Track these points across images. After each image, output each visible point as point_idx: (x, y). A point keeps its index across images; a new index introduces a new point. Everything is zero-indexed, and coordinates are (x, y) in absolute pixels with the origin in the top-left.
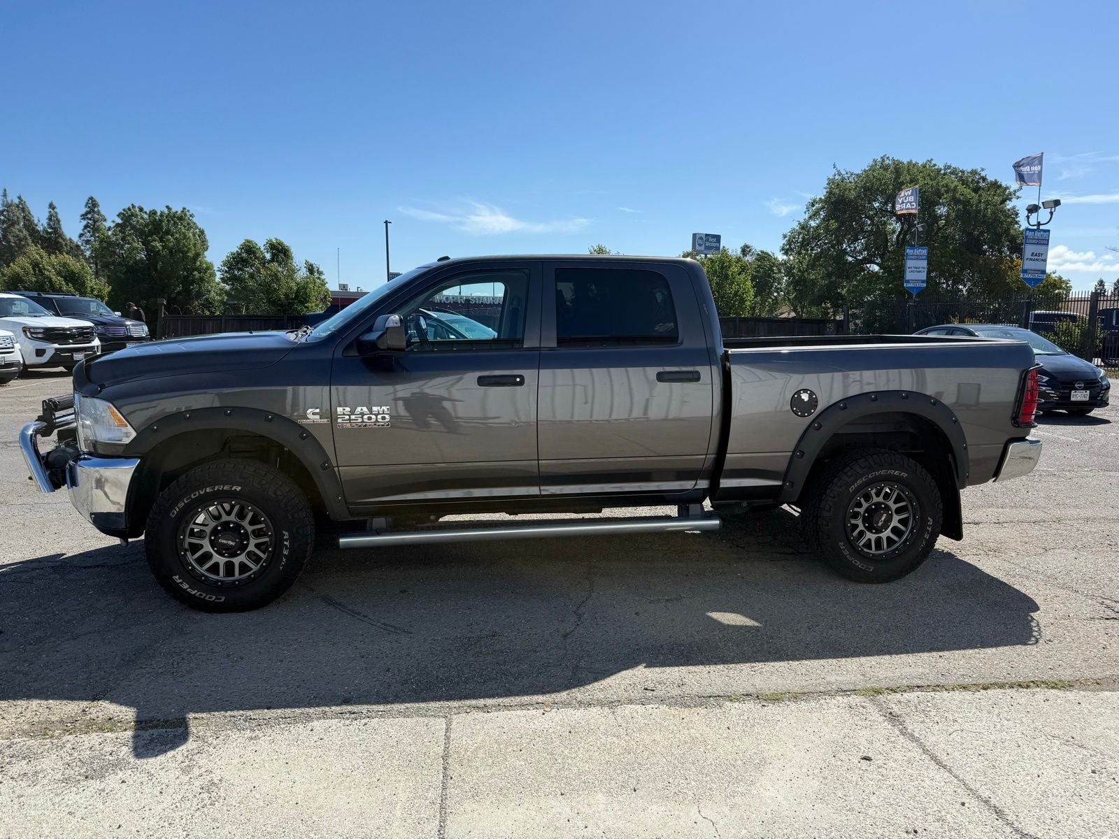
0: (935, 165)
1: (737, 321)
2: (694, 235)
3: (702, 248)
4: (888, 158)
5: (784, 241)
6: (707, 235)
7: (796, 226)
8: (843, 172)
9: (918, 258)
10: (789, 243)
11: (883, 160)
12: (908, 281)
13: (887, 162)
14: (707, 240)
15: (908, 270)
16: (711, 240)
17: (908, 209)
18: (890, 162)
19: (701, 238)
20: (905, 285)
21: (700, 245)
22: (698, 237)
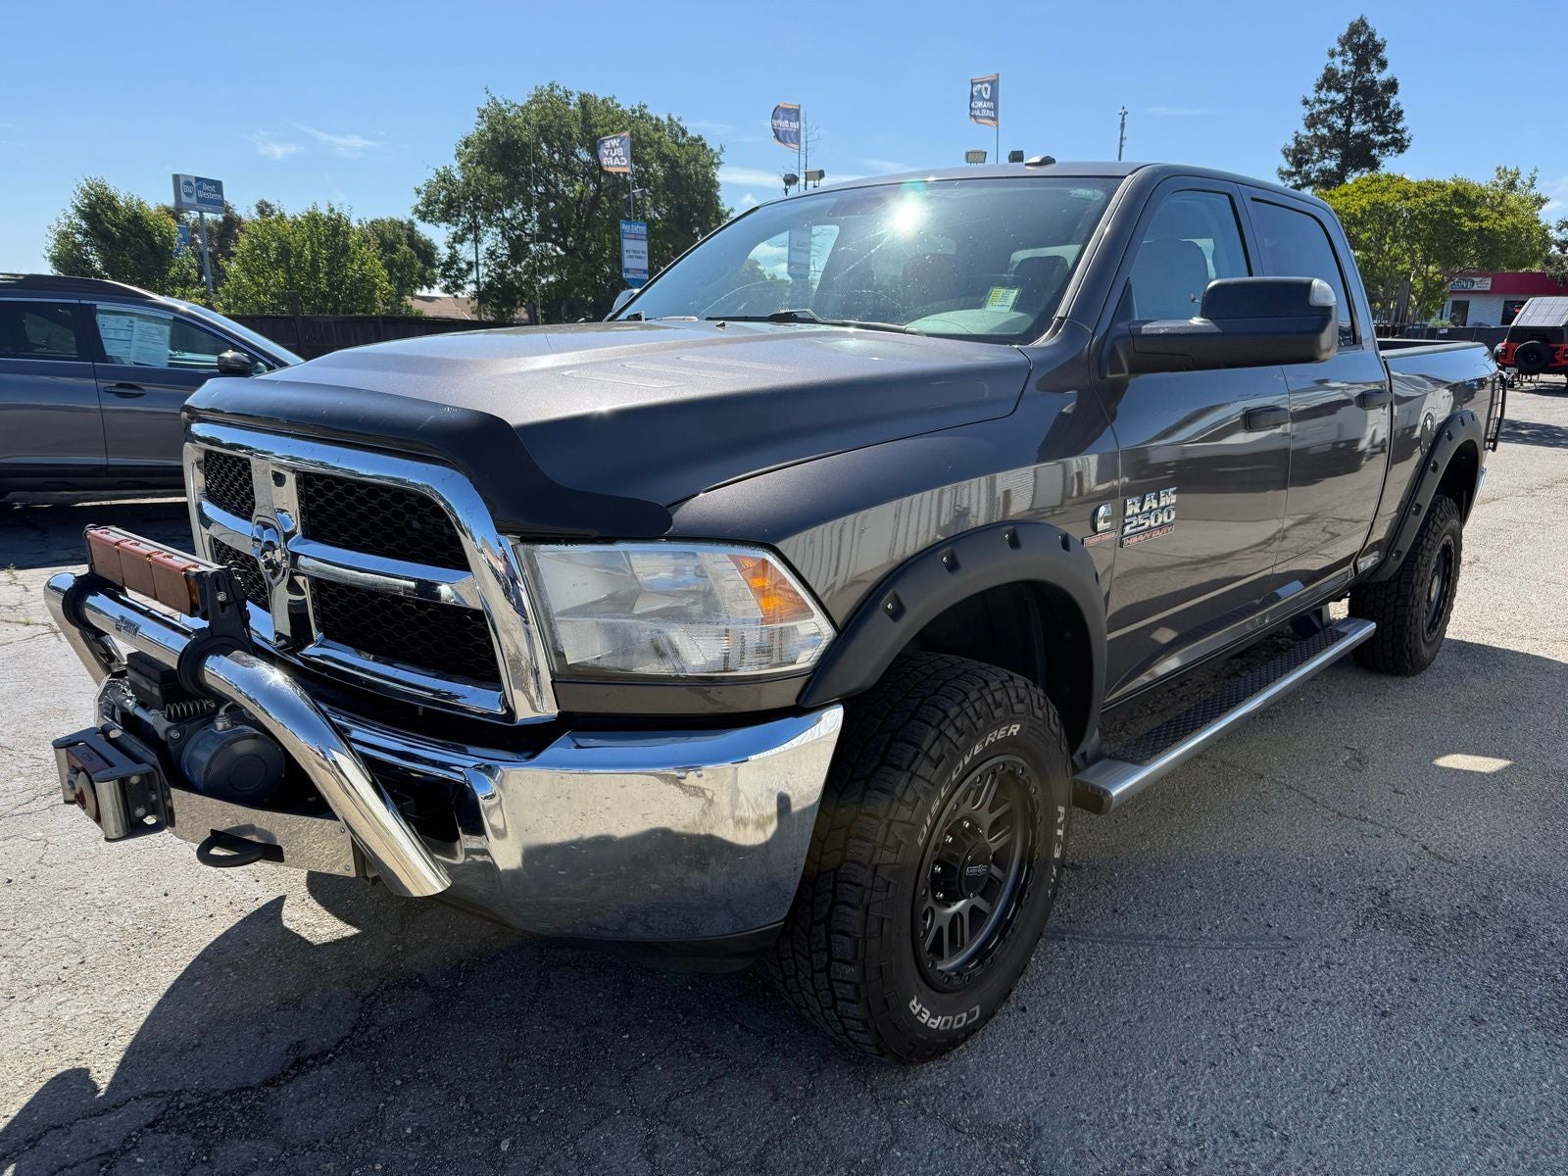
0: (618, 106)
1: (381, 322)
2: (176, 178)
3: (193, 200)
4: (557, 87)
5: (419, 200)
6: (198, 179)
7: (432, 176)
8: (501, 101)
9: (636, 237)
10: (428, 203)
11: (552, 90)
12: (627, 270)
13: (557, 92)
14: (200, 188)
15: (626, 255)
16: (206, 187)
17: (618, 166)
18: (561, 93)
19: (189, 183)
20: (624, 275)
21: (188, 195)
22: (182, 181)
